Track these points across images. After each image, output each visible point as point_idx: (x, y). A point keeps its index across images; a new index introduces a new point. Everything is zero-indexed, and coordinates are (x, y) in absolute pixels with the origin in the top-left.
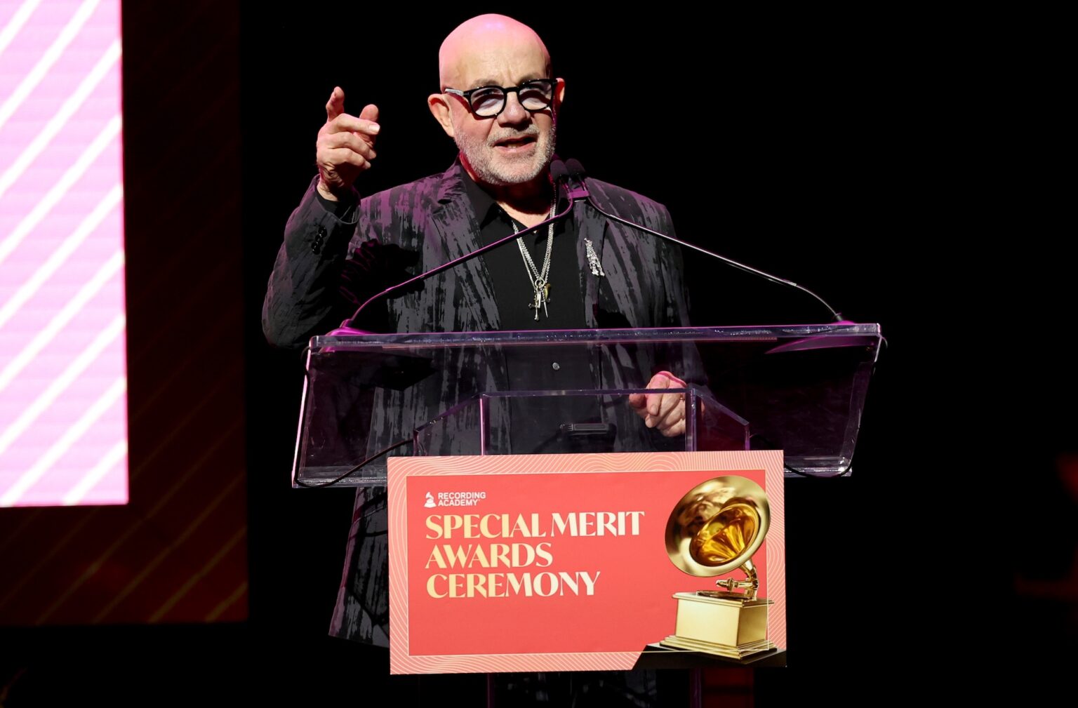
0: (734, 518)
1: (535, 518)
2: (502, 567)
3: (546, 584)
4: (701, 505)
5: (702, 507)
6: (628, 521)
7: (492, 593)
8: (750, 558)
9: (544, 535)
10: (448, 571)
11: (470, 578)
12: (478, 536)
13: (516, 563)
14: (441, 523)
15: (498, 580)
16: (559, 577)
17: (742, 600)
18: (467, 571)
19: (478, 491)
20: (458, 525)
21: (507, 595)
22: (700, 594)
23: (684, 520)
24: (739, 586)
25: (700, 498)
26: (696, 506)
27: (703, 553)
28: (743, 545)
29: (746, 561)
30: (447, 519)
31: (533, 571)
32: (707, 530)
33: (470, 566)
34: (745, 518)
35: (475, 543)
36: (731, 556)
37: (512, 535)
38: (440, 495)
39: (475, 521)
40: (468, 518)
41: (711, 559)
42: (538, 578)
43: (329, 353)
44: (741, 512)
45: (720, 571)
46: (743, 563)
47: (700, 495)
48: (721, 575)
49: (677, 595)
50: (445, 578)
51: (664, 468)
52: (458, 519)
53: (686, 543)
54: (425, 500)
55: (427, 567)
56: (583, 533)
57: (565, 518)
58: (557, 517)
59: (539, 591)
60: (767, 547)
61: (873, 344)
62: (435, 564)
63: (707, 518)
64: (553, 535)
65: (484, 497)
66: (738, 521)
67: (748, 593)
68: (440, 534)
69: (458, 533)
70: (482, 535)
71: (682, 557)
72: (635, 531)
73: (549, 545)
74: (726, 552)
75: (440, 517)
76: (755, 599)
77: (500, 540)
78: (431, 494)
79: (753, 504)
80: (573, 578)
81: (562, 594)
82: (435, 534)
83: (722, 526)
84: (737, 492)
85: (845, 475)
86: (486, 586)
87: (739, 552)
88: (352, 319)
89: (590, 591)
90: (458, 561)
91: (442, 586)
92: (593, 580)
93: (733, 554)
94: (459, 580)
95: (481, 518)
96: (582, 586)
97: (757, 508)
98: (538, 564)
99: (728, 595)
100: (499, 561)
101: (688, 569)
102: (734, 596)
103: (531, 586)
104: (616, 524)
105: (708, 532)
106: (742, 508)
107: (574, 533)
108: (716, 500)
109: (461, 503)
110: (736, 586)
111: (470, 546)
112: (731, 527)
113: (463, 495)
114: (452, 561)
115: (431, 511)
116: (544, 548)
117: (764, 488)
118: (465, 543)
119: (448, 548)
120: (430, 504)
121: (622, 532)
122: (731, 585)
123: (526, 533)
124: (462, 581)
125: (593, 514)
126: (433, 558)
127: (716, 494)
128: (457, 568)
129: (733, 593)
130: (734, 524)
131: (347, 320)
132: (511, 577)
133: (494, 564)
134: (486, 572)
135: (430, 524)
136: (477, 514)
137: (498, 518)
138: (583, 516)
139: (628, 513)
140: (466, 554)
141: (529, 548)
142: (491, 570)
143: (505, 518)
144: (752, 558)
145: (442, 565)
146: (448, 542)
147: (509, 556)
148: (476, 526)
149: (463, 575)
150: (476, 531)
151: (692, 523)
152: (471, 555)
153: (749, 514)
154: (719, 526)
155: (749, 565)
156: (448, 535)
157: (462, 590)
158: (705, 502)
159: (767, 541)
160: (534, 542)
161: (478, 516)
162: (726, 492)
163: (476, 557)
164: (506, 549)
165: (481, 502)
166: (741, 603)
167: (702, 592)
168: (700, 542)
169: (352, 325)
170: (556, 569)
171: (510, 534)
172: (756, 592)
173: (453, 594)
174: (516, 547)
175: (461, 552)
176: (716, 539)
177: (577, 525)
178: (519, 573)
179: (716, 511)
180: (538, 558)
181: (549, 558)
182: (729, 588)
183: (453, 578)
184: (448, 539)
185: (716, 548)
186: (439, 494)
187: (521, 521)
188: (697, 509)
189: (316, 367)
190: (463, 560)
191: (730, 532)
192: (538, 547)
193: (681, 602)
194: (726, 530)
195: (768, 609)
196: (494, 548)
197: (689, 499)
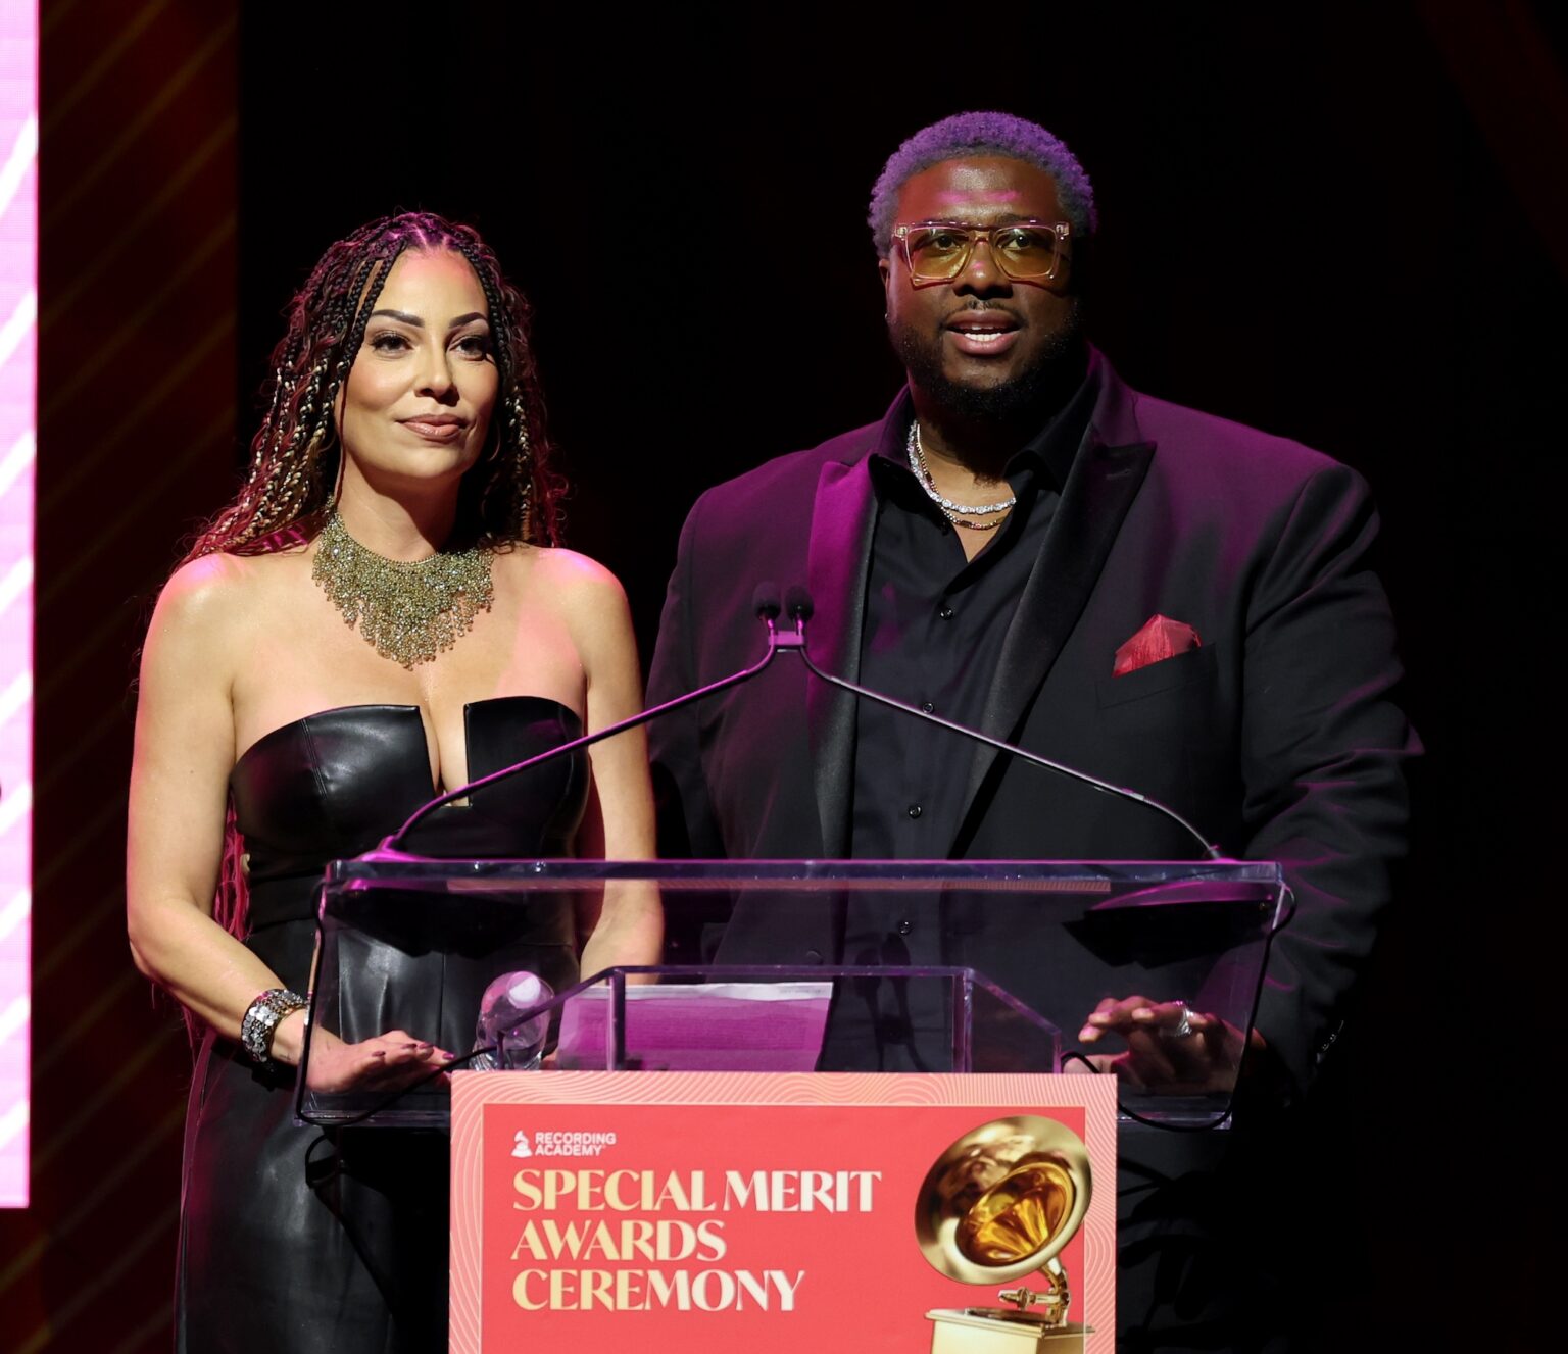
0: (1032, 1186)
1: (698, 1178)
2: (640, 1260)
3: (713, 1291)
4: (977, 1163)
5: (978, 1167)
6: (854, 1186)
7: (623, 1304)
8: (1057, 1255)
9: (712, 1208)
10: (550, 1264)
11: (587, 1277)
12: (601, 1207)
13: (664, 1254)
14: (539, 1183)
15: (633, 1281)
16: (735, 1279)
17: (1042, 1325)
18: (581, 1265)
19: (603, 1130)
20: (568, 1188)
21: (648, 1307)
22: (972, 1313)
23: (947, 1188)
24: (1037, 1301)
25: (975, 1153)
26: (967, 1164)
27: (978, 1245)
28: (1045, 1233)
29: (1050, 1259)
30: (550, 1177)
31: (693, 1267)
32: (985, 1205)
33: (587, 1256)
34: (1051, 1187)
35: (595, 1218)
36: (1025, 1251)
37: (658, 1207)
38: (540, 1137)
39: (596, 1181)
40: (584, 1176)
41: (992, 1255)
42: (701, 1280)
43: (358, 890)
44: (1043, 1176)
45: (1005, 1276)
46: (1046, 1262)
47: (974, 1146)
48: (1008, 1281)
49: (933, 1314)
50: (544, 1276)
51: (917, 1100)
52: (568, 1177)
53: (950, 1227)
54: (514, 1144)
55: (515, 1256)
56: (778, 1205)
57: (747, 1179)
58: (734, 1178)
59: (702, 1303)
60: (1086, 1236)
61: (1270, 898)
62: (527, 1253)
63: (986, 1186)
64: (726, 1207)
65: (613, 1141)
66: (1038, 1193)
67: (1053, 1312)
68: (537, 1203)
69: (568, 1201)
70: (608, 1207)
71: (943, 1251)
72: (866, 1204)
73: (720, 1224)
74: (1016, 1242)
75: (537, 1174)
76: (1063, 1324)
77: (638, 1215)
78: (525, 1134)
79: (1064, 1164)
80: (760, 1281)
81: (739, 1307)
82: (529, 1201)
83: (1011, 1200)
84: (1038, 1143)
85: (1222, 1127)
86: (612, 1291)
87: (1039, 1244)
88: (399, 835)
89: (787, 1304)
90: (566, 1249)
91: (539, 1290)
92: (792, 1284)
93: (1028, 1247)
94: (568, 1280)
95: (608, 1175)
96: (774, 1295)
97: (1070, 1172)
98: (701, 1257)
99: (1018, 1315)
100: (636, 1250)
101: (952, 1270)
102: (1028, 1317)
103: (690, 1293)
104: (832, 1192)
105: (987, 1209)
106: (1045, 1171)
107: (762, 1205)
108: (1003, 1155)
109: (575, 1151)
110: (1033, 1301)
111: (588, 1224)
112: (1026, 1203)
113: (577, 1137)
114: (557, 1247)
115: (522, 1163)
116: (712, 1229)
117: (1082, 1135)
118: (579, 1218)
119: (550, 1227)
120: (522, 1151)
121: (843, 1205)
122: (1024, 1299)
123: (682, 1204)
124: (572, 1282)
125: (795, 1174)
126: (525, 1241)
127: (1003, 1146)
128: (565, 1260)
129: (1028, 1313)
130: (1032, 1196)
131: (389, 838)
132: (656, 1277)
133: (628, 1254)
134: (613, 1267)
135: (521, 1185)
136: (600, 1169)
137: (635, 1176)
138: (778, 1177)
139: (854, 1174)
140: (580, 1238)
141: (686, 1229)
142: (622, 1264)
143: (648, 1178)
144: (1061, 1254)
145: (539, 1253)
146: (550, 1215)
147: (653, 1241)
148: (598, 1190)
149: (574, 1273)
150: (597, 1198)
151: (958, 1196)
152: (589, 1238)
153: (1057, 1180)
154: (1005, 1199)
155: (1054, 1267)
156: (551, 1204)
157: (571, 1297)
158: (983, 1159)
159: (1086, 1227)
160: (694, 1219)
161: (601, 1173)
162: (1019, 1143)
163: (598, 1242)
164: (647, 1229)
165: (607, 1150)
166: (1039, 1330)
167: (975, 1310)
168: (974, 1226)
169: (398, 846)
170: (730, 1264)
171: (655, 1203)
172: (1065, 1313)
173: (556, 1302)
174: (664, 1227)
175: (571, 1232)
176: (1001, 1221)
177: (768, 1192)
178: (668, 1270)
179: (1002, 1175)
180: (701, 1247)
181: (719, 1245)
182: (1020, 1304)
183: (557, 1277)
184: (551, 1211)
185: (999, 1237)
186: (538, 1134)
187: (673, 1183)
188: (970, 1171)
189: (335, 916)
190: (575, 1247)
191: (1024, 1210)
192: (702, 1228)
193: (939, 1326)
194: (1017, 1207)
195: (1085, 1340)
196: (627, 1227)
197: (957, 1153)
